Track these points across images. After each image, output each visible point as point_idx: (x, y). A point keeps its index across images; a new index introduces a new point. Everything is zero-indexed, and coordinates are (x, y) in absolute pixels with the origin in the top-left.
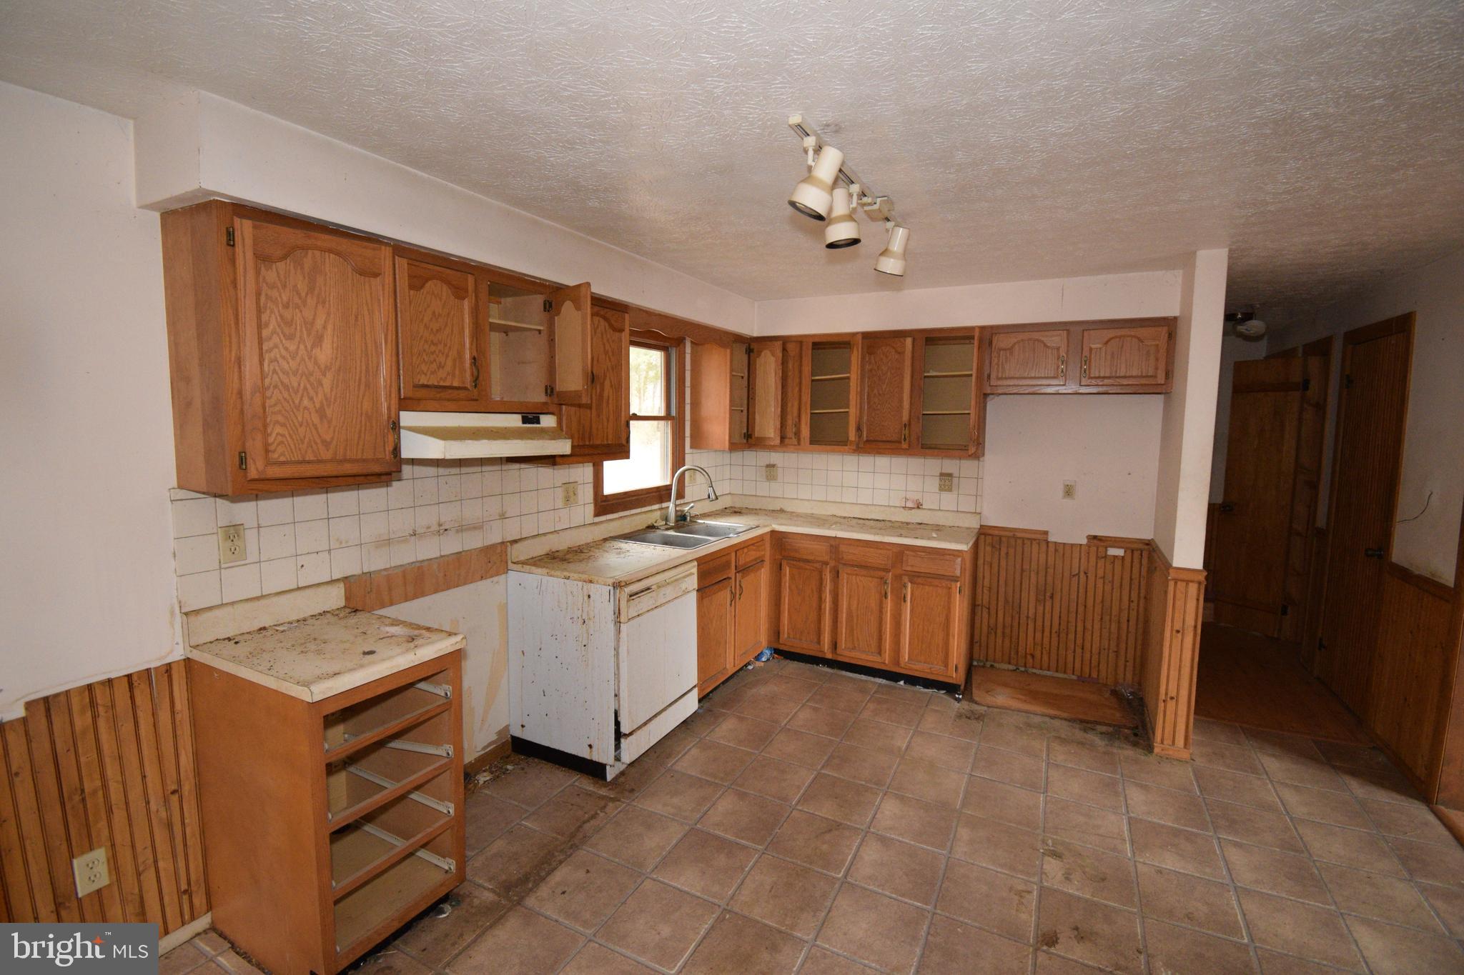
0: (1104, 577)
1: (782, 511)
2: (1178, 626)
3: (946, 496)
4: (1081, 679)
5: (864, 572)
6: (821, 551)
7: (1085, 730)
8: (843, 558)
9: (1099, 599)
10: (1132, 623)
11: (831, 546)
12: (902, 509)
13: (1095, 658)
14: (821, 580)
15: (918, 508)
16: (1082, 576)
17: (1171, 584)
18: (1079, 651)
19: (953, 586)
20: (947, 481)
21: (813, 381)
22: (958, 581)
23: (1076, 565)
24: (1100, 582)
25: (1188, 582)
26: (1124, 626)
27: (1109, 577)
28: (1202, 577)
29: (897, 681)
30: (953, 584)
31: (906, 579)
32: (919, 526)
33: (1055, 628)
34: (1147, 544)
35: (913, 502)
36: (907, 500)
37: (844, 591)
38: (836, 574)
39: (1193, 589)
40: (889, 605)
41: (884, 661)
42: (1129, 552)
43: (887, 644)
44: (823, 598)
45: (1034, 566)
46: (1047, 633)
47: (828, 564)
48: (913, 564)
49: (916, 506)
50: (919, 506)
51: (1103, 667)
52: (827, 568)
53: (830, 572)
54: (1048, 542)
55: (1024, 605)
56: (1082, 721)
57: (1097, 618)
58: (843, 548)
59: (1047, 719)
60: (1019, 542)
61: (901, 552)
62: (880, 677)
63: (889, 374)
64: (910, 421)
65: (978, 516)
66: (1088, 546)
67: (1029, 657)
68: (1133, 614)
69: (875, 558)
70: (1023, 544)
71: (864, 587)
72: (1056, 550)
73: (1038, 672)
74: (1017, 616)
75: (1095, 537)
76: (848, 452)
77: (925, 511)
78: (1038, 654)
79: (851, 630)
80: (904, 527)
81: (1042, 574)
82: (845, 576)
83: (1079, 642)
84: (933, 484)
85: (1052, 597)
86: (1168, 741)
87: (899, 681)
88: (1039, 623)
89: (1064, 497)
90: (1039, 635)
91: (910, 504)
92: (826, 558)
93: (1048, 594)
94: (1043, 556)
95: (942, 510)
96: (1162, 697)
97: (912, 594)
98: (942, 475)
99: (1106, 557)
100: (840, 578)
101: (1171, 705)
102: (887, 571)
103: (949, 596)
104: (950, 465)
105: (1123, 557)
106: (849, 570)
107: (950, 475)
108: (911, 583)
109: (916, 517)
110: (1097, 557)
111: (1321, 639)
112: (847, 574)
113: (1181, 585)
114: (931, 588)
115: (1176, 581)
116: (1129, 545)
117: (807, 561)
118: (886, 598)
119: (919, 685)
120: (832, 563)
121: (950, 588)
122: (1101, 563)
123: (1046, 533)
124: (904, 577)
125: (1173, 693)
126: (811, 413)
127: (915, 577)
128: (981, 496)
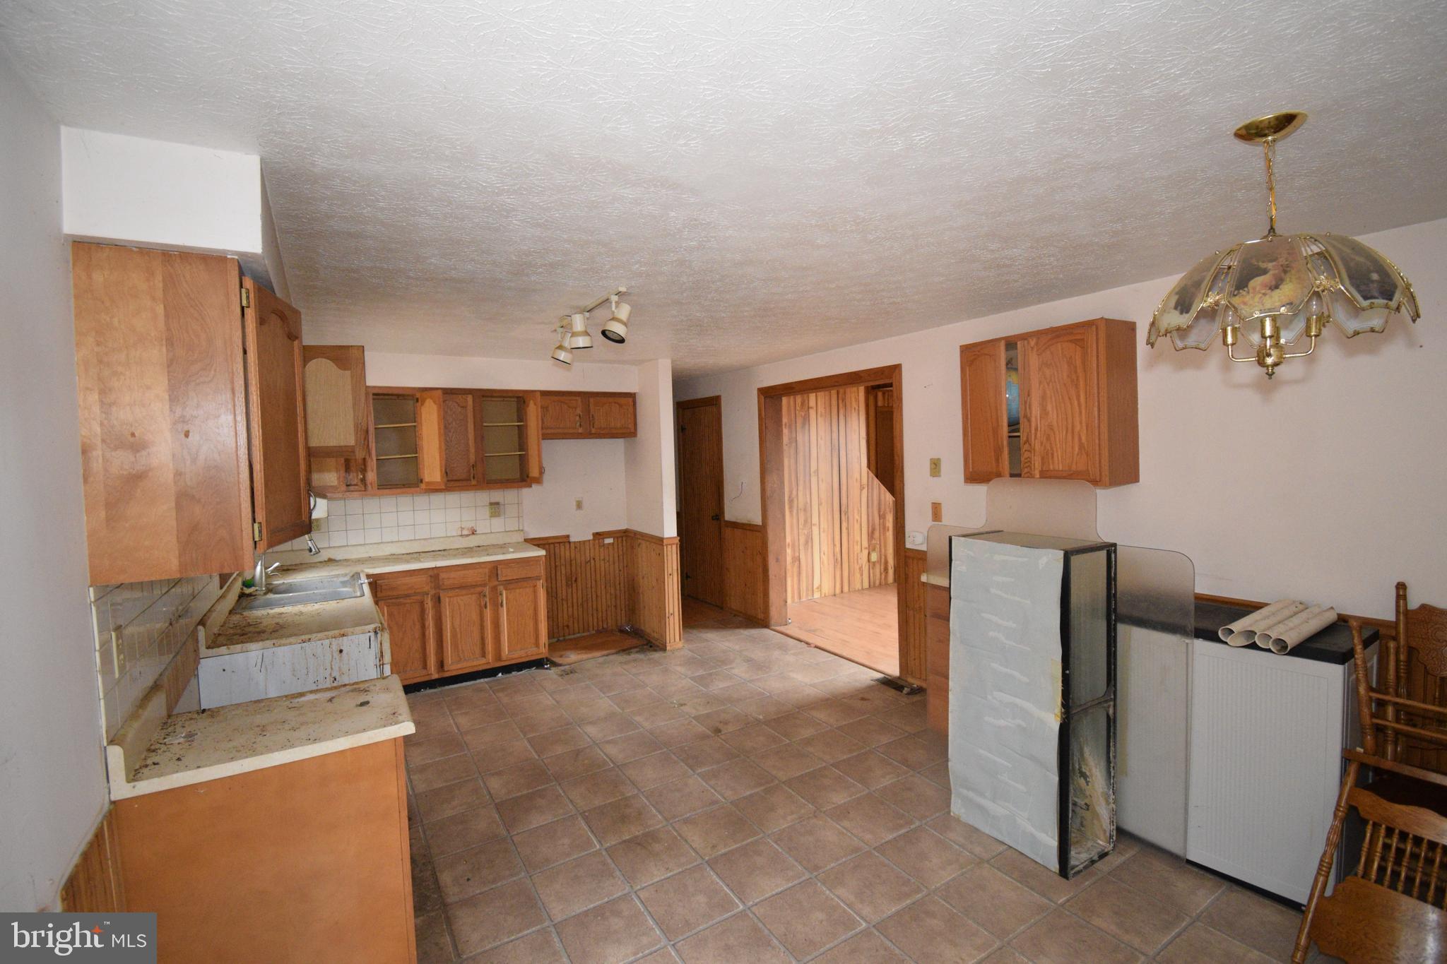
0: (604, 560)
1: (330, 560)
2: (670, 572)
3: (495, 521)
4: (599, 632)
5: (464, 592)
6: (422, 583)
7: (629, 654)
8: (443, 584)
9: (603, 574)
10: (622, 585)
11: (431, 576)
12: (460, 538)
13: (604, 615)
14: (423, 611)
15: (473, 533)
16: (592, 561)
17: (665, 547)
18: (595, 612)
19: (538, 584)
20: (496, 509)
21: (376, 428)
22: (540, 579)
23: (588, 555)
24: (602, 562)
25: (671, 545)
26: (618, 587)
27: (607, 559)
28: (677, 541)
29: (495, 675)
30: (538, 582)
31: (501, 588)
32: (478, 548)
33: (580, 601)
34: (625, 532)
35: (468, 529)
36: (462, 529)
37: (447, 613)
38: (438, 600)
39: (674, 547)
40: (488, 613)
41: (489, 661)
42: (616, 540)
43: (490, 647)
44: (427, 625)
45: (563, 561)
46: (575, 607)
47: (428, 594)
48: (505, 574)
49: (471, 533)
50: (473, 532)
51: (609, 621)
52: (428, 597)
53: (431, 600)
54: (569, 542)
55: (559, 592)
56: (624, 650)
57: (603, 587)
58: (442, 575)
59: (605, 657)
60: (552, 546)
61: (495, 567)
62: (480, 678)
63: (454, 423)
64: (476, 462)
65: (522, 533)
66: (594, 540)
67: (565, 628)
68: (622, 578)
69: (472, 577)
70: (555, 547)
71: (465, 605)
72: (576, 547)
73: (572, 637)
74: (555, 601)
75: (597, 534)
76: (420, 493)
77: (479, 536)
78: (571, 624)
79: (455, 646)
80: (469, 551)
81: (568, 567)
82: (447, 600)
83: (595, 606)
84: (486, 512)
85: (576, 581)
86: (672, 640)
87: (497, 674)
88: (570, 602)
89: (577, 509)
90: (570, 609)
91: (465, 532)
92: (426, 589)
93: (574, 579)
94: (568, 554)
95: (493, 533)
96: (667, 615)
97: (507, 598)
98: (491, 504)
99: (604, 545)
100: (442, 605)
101: (671, 618)
102: (485, 585)
103: (535, 592)
104: (497, 495)
105: (613, 543)
106: (451, 593)
107: (497, 504)
108: (506, 590)
109: (473, 542)
110: (599, 546)
111: (687, 574)
112: (448, 597)
113: (669, 547)
114: (521, 590)
115: (667, 545)
116: (615, 535)
117: (407, 596)
118: (486, 607)
119: (514, 671)
120: (432, 592)
121: (535, 586)
122: (601, 550)
123: (568, 536)
124: (499, 588)
125: (671, 611)
126: (377, 460)
127: (508, 584)
128: (522, 517)
